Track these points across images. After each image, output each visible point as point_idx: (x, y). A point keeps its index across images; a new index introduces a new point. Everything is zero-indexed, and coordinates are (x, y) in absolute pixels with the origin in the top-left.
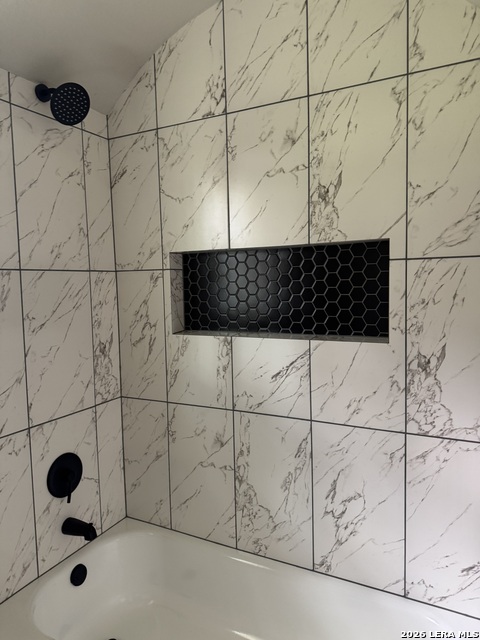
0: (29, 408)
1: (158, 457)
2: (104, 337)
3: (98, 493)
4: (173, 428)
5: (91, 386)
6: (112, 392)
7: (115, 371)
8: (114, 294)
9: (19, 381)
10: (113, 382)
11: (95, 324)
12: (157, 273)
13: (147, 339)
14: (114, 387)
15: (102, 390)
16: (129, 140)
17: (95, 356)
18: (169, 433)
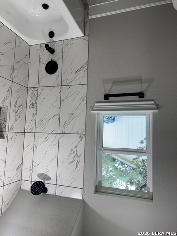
0: (61, 92)
1: (18, 62)
2: (32, 110)
3: (40, 58)
4: (12, 71)
5: (39, 94)
6: (31, 90)
7: (29, 97)
8: (26, 124)
9: (63, 100)
10: (30, 93)
11: (35, 115)
12: (11, 131)
13: (17, 106)
14: (30, 92)
15: (35, 92)
16: (14, 181)
17: (37, 104)
18: (13, 70)
